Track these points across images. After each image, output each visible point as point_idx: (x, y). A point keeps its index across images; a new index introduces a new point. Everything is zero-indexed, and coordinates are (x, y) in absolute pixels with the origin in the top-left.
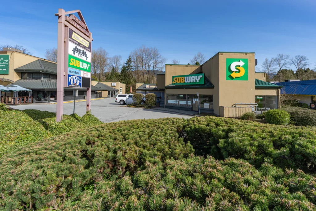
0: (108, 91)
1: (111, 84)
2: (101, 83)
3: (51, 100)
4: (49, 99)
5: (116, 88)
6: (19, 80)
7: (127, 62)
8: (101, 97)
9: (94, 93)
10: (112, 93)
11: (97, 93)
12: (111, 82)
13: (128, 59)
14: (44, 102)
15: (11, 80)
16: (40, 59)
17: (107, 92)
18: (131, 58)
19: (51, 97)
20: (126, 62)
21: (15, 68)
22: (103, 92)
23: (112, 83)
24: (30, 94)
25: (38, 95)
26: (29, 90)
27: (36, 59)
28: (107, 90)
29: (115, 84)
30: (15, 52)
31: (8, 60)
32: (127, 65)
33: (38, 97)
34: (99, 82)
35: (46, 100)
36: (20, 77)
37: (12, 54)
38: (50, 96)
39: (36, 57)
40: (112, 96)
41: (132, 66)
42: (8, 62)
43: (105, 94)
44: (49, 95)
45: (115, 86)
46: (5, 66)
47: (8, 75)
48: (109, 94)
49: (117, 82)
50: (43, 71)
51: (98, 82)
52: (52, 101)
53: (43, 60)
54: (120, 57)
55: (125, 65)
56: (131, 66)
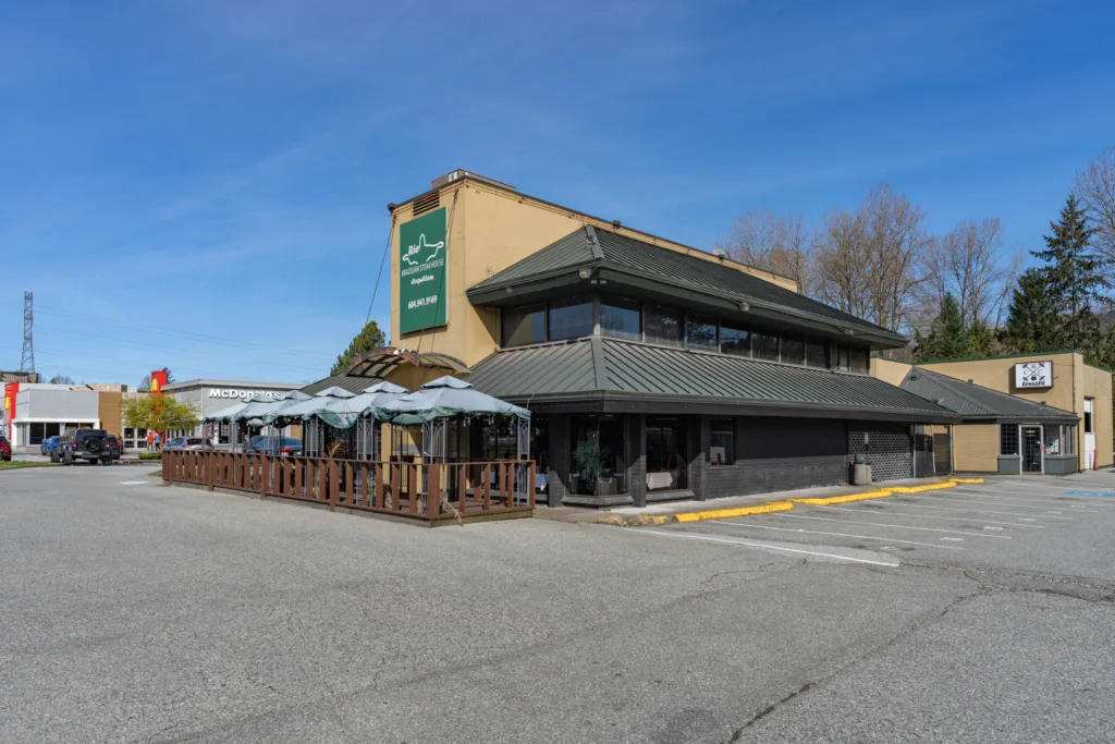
0: (996, 428)
1: (1012, 372)
2: (934, 374)
3: (651, 485)
4: (637, 483)
5: (1057, 401)
6: (491, 357)
7: (1053, 243)
8: (945, 469)
9: (904, 438)
10: (1031, 441)
11: (922, 444)
12: (1010, 362)
13: (1057, 219)
14: (609, 500)
15: (455, 360)
16: (594, 223)
17: (993, 433)
18: (1078, 208)
19: (653, 467)
20: (1044, 247)
21: (469, 286)
22: (960, 434)
23: (1019, 368)
24: (524, 440)
25: (574, 447)
26: (516, 409)
27: (574, 225)
28: (990, 421)
29: (1045, 371)
30: (470, 183)
31: (444, 241)
32: (1054, 263)
33: (575, 466)
34: (914, 370)
35: (620, 489)
36: (499, 337)
37: (455, 197)
38: (643, 459)
39: (573, 213)
40: (1032, 465)
41: (1089, 266)
42: (442, 253)
43: (975, 445)
44: (636, 456)
45: (1046, 389)
46: (432, 277)
47: (443, 328)
48: (1008, 445)
49: (1062, 358)
50: (596, 272)
51: (908, 368)
52: (658, 496)
53: (609, 228)
54: (994, 225)
55: (1041, 264)
56: (1081, 264)
